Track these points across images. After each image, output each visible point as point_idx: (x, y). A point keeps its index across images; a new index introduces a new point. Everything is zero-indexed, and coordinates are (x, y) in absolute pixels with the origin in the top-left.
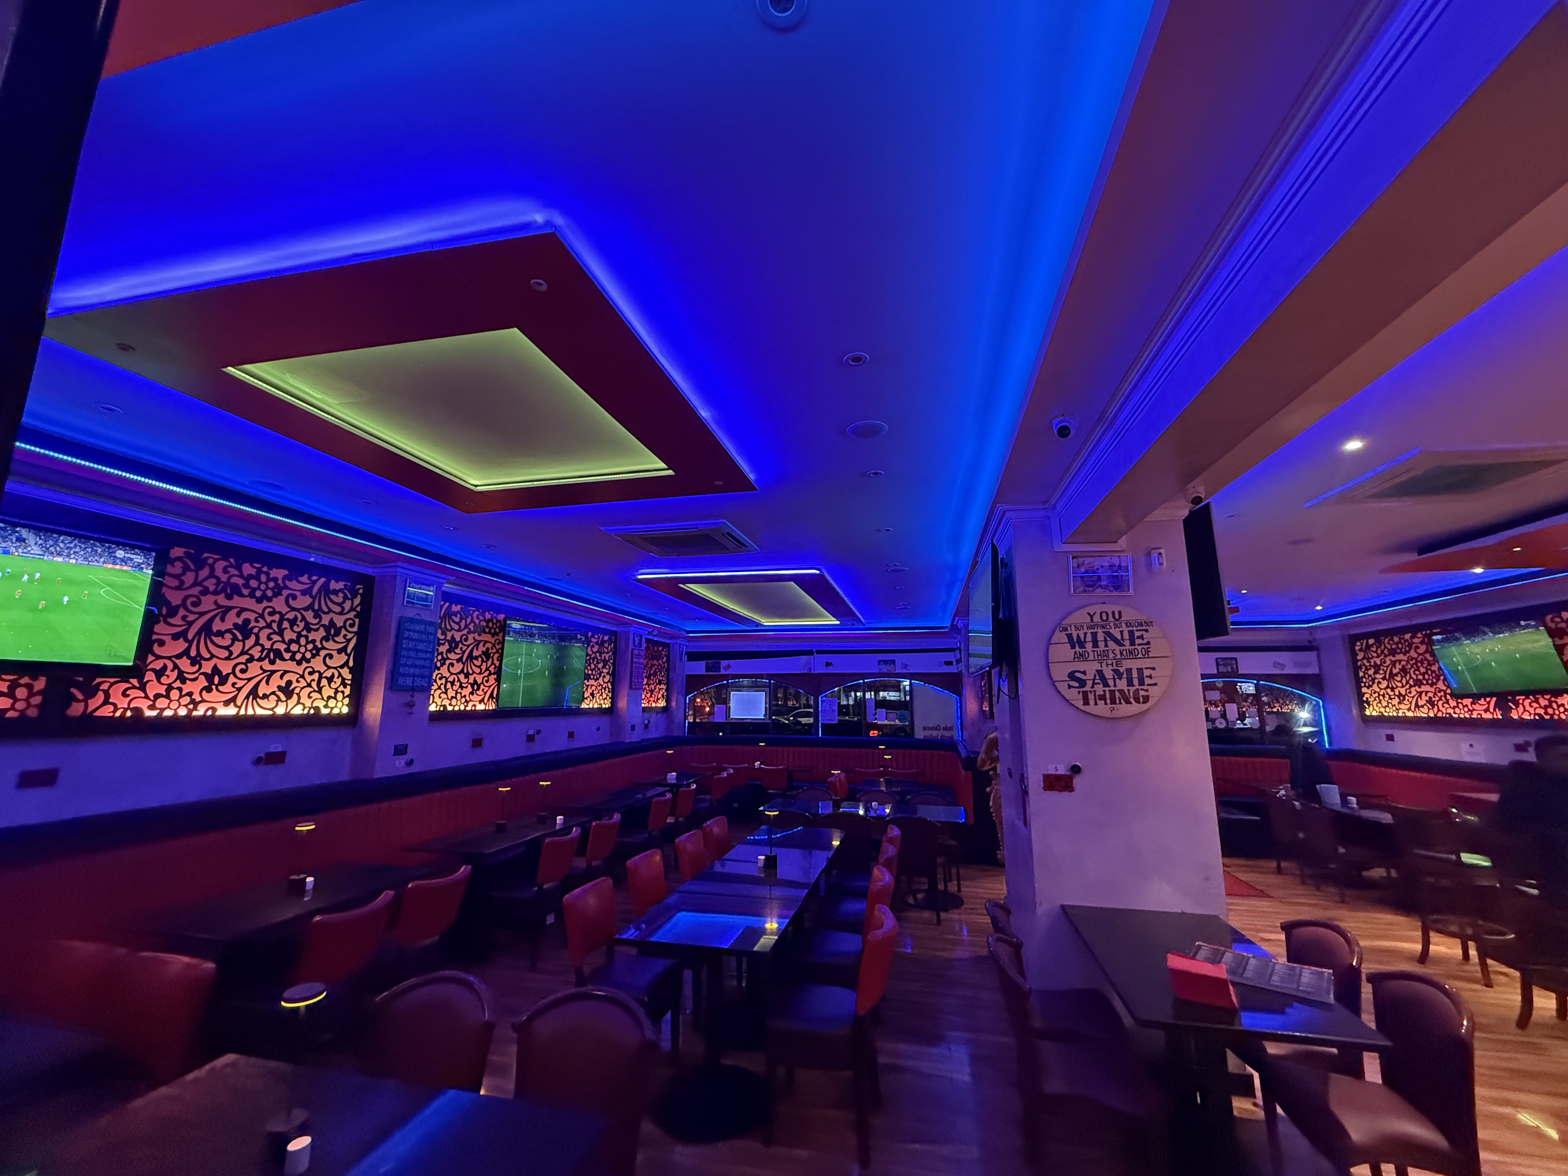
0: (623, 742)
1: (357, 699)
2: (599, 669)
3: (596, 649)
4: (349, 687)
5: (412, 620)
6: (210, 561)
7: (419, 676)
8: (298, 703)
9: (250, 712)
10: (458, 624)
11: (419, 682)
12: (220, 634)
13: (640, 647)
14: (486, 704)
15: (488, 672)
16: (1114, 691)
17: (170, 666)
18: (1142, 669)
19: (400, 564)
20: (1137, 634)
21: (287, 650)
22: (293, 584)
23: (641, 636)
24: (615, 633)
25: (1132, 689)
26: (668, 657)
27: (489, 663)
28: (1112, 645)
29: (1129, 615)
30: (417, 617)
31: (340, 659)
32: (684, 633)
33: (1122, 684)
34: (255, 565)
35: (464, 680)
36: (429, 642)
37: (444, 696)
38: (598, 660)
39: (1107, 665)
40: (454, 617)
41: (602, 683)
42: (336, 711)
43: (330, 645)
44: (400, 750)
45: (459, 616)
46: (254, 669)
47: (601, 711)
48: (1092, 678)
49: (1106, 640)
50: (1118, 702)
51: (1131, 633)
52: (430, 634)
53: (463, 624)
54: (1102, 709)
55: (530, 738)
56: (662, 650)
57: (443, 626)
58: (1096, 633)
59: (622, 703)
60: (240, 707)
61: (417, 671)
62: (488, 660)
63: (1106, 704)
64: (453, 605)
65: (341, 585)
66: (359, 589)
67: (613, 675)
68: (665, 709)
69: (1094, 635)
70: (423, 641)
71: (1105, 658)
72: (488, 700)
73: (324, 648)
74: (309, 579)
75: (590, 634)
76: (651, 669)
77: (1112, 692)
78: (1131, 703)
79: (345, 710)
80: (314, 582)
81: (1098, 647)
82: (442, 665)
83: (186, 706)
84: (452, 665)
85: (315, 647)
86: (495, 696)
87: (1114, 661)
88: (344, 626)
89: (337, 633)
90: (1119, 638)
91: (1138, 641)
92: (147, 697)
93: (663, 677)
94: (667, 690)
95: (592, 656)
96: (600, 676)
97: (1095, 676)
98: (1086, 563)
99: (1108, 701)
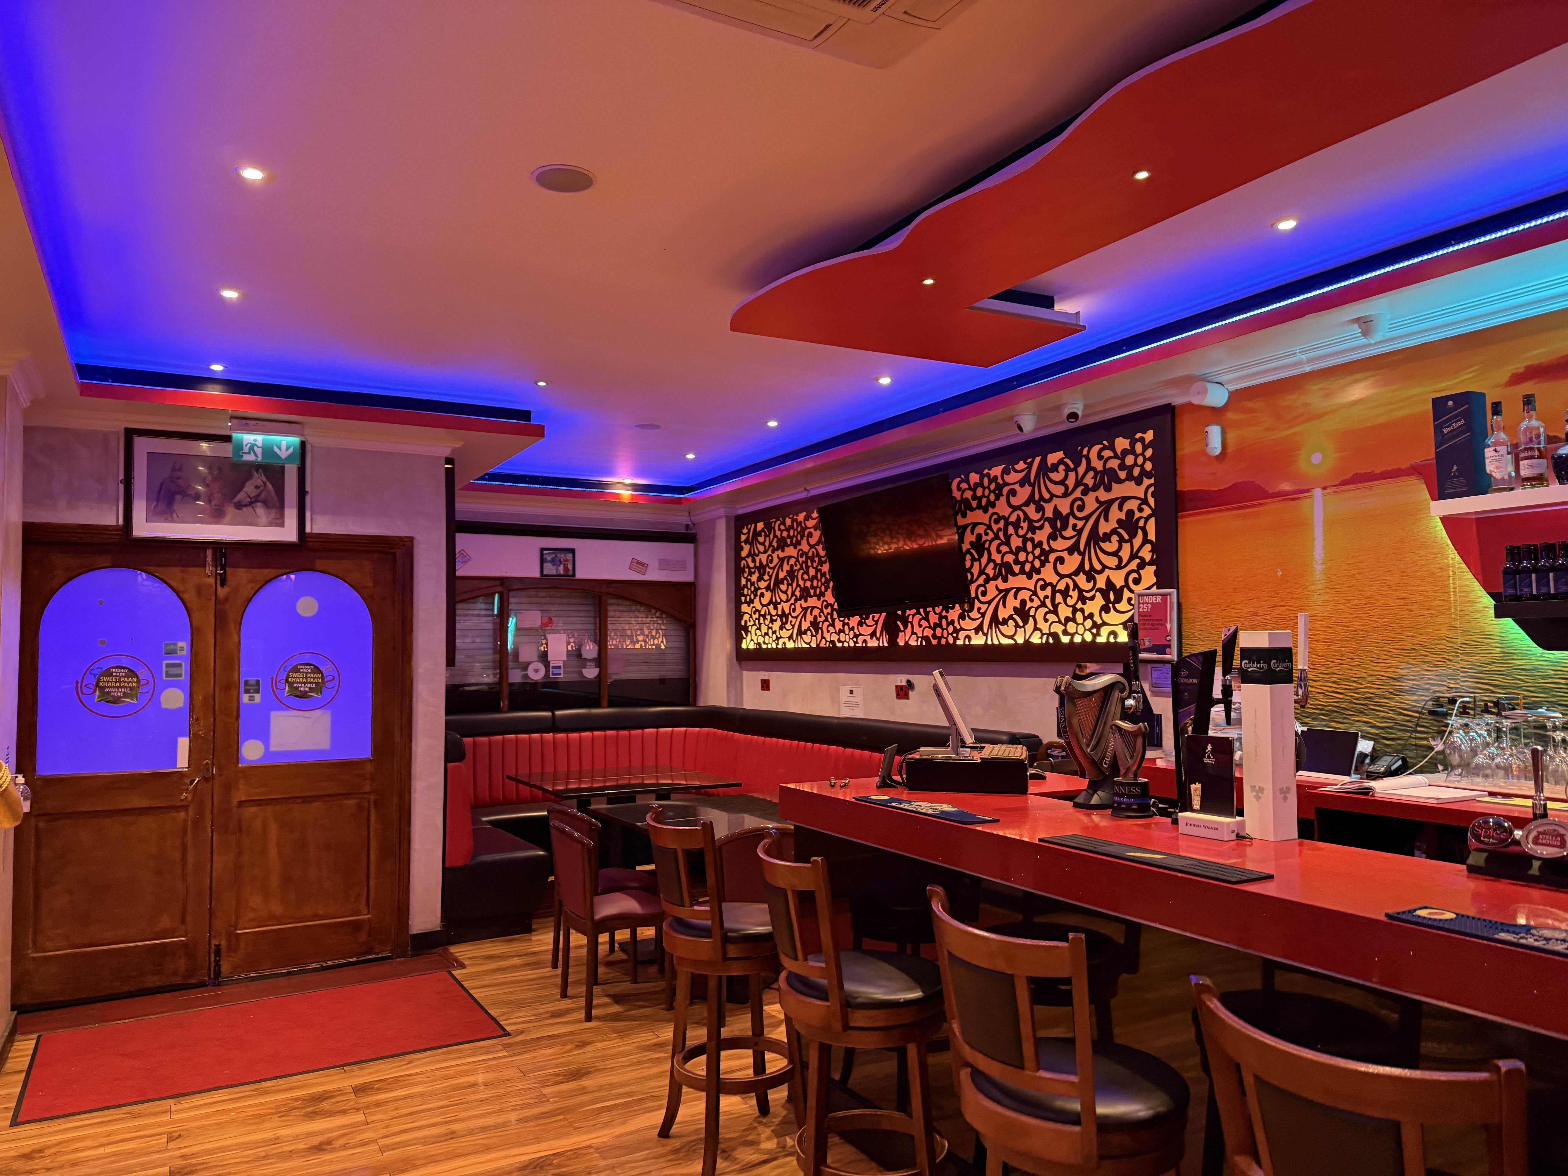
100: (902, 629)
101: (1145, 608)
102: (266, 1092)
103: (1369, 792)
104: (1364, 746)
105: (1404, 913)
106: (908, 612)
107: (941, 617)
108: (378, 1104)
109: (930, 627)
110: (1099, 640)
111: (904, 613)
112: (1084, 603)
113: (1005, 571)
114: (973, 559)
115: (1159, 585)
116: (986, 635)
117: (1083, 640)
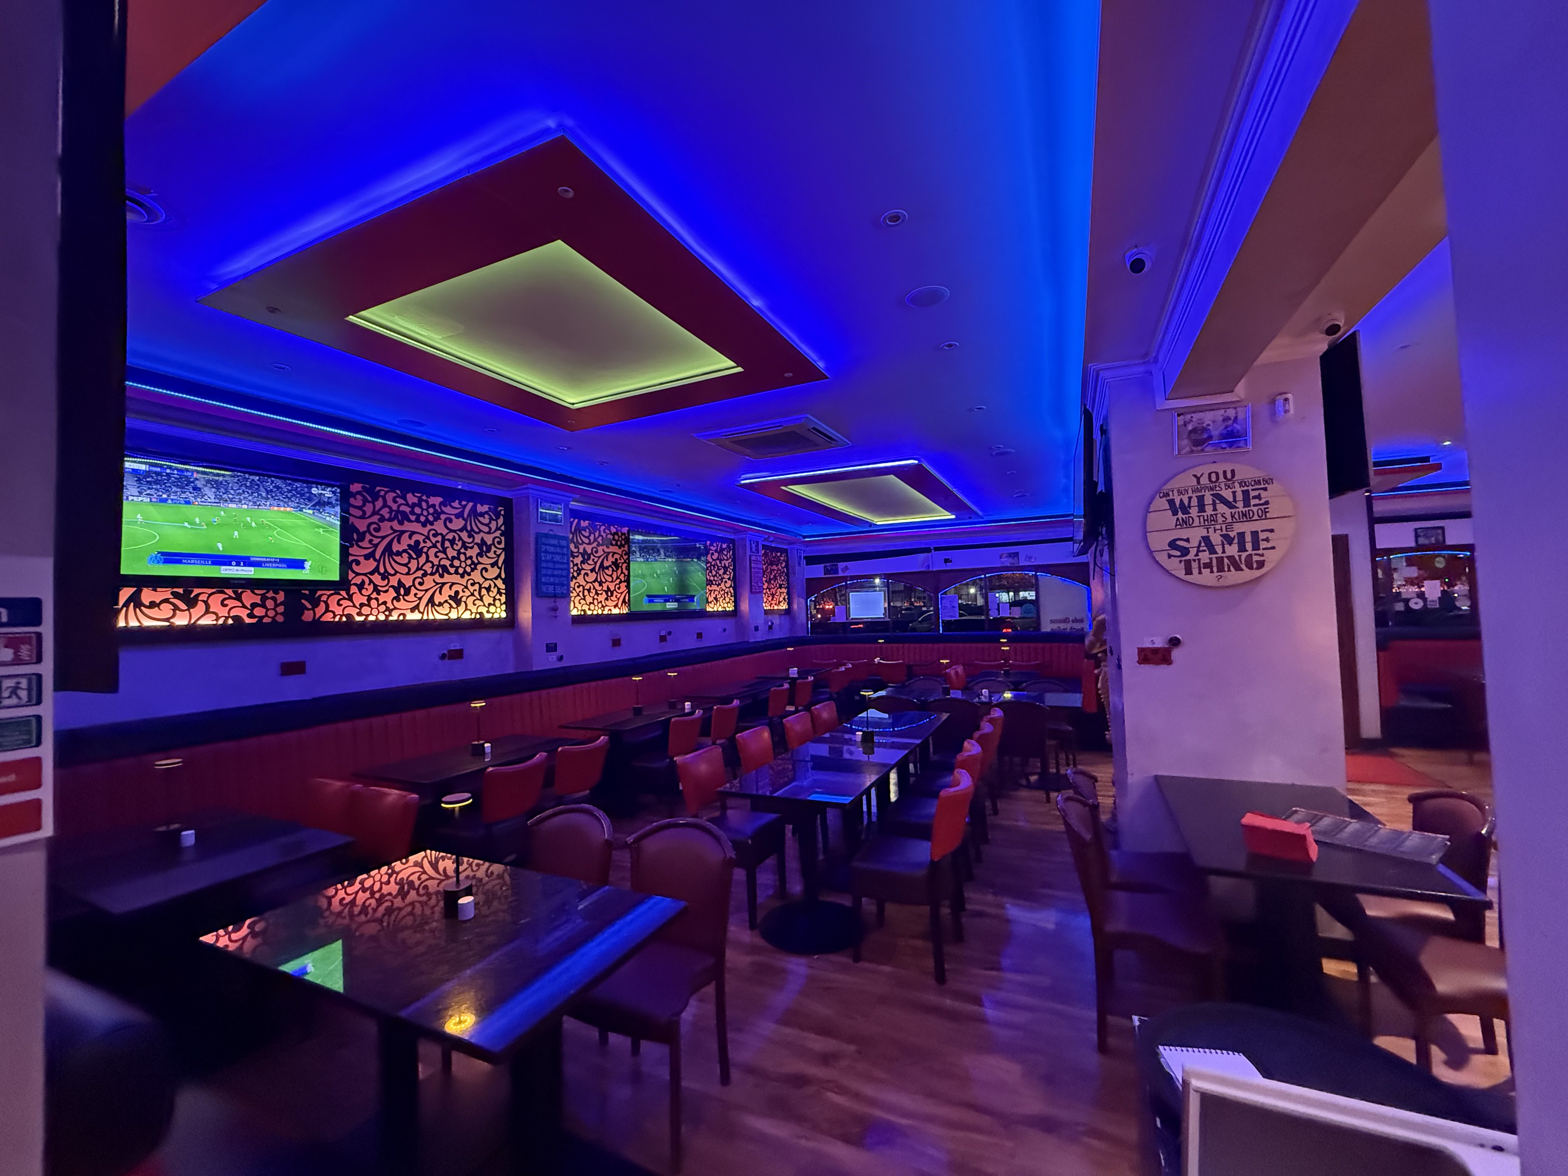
0: (748, 642)
1: (511, 605)
2: (720, 575)
3: (716, 556)
4: (504, 596)
5: (546, 536)
6: (382, 493)
7: (558, 585)
8: (466, 609)
9: (431, 617)
10: (588, 537)
11: (559, 590)
12: (399, 554)
13: (758, 553)
14: (620, 609)
15: (619, 580)
16: (1222, 557)
17: (367, 581)
18: (1257, 532)
19: (529, 485)
20: (1252, 494)
21: (452, 566)
22: (447, 509)
23: (757, 543)
24: (732, 541)
25: (1244, 555)
26: (787, 562)
27: (619, 572)
28: (1222, 508)
29: (1245, 472)
30: (551, 533)
31: (493, 572)
32: (801, 538)
33: (1232, 550)
34: (416, 494)
35: (599, 588)
36: (563, 554)
37: (582, 602)
38: (718, 566)
39: (1215, 530)
40: (583, 532)
41: (724, 588)
42: (496, 616)
43: (484, 560)
44: (551, 648)
45: (587, 530)
46: (429, 581)
47: (725, 614)
48: (1197, 545)
49: (1214, 504)
50: (1226, 569)
51: (1246, 493)
52: (563, 547)
53: (592, 538)
54: (1207, 578)
55: (663, 639)
56: (781, 556)
57: (575, 540)
58: (1204, 496)
59: (745, 606)
60: (423, 613)
61: (557, 580)
62: (617, 569)
63: (1212, 572)
64: (582, 521)
65: (485, 508)
66: (501, 510)
67: (734, 580)
68: (788, 612)
69: (1201, 499)
70: (559, 554)
71: (1213, 523)
72: (622, 605)
73: (479, 563)
74: (460, 504)
75: (708, 542)
76: (771, 574)
77: (1220, 560)
78: (1242, 570)
79: (504, 615)
80: (464, 507)
81: (1205, 512)
82: (579, 574)
83: (383, 612)
84: (587, 574)
85: (473, 563)
86: (627, 601)
87: (1224, 526)
88: (493, 544)
89: (489, 550)
90: (1231, 499)
91: (1253, 502)
92: (354, 606)
93: (783, 581)
94: (788, 593)
95: (713, 564)
96: (722, 582)
97: (1200, 543)
98: (1194, 420)
99: (1215, 569)
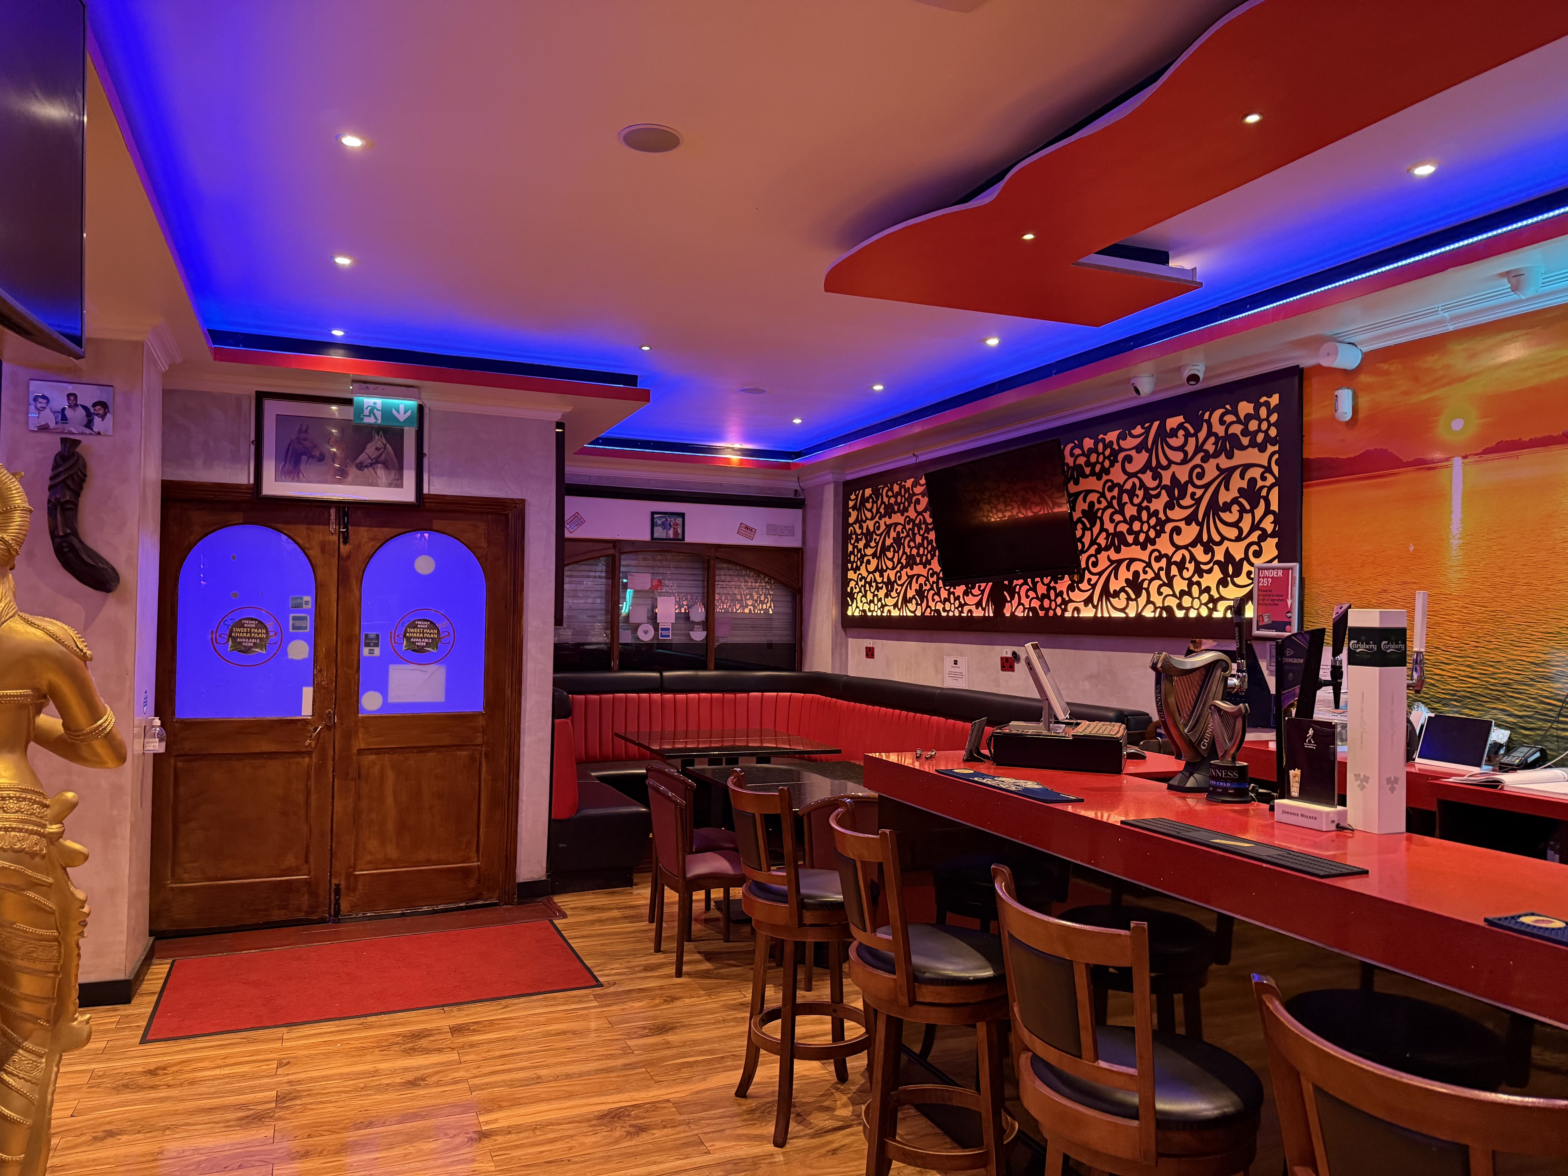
100: (1009, 599)
101: (1265, 583)
102: (370, 1027)
103: (1499, 785)
104: (1499, 735)
105: (1506, 919)
106: (1015, 582)
107: (1049, 588)
108: (472, 1046)
109: (1037, 598)
110: (1216, 615)
111: (1011, 583)
112: (1201, 576)
113: (1118, 541)
114: (1085, 529)
115: (1280, 558)
116: (1096, 607)
117: (1199, 614)
